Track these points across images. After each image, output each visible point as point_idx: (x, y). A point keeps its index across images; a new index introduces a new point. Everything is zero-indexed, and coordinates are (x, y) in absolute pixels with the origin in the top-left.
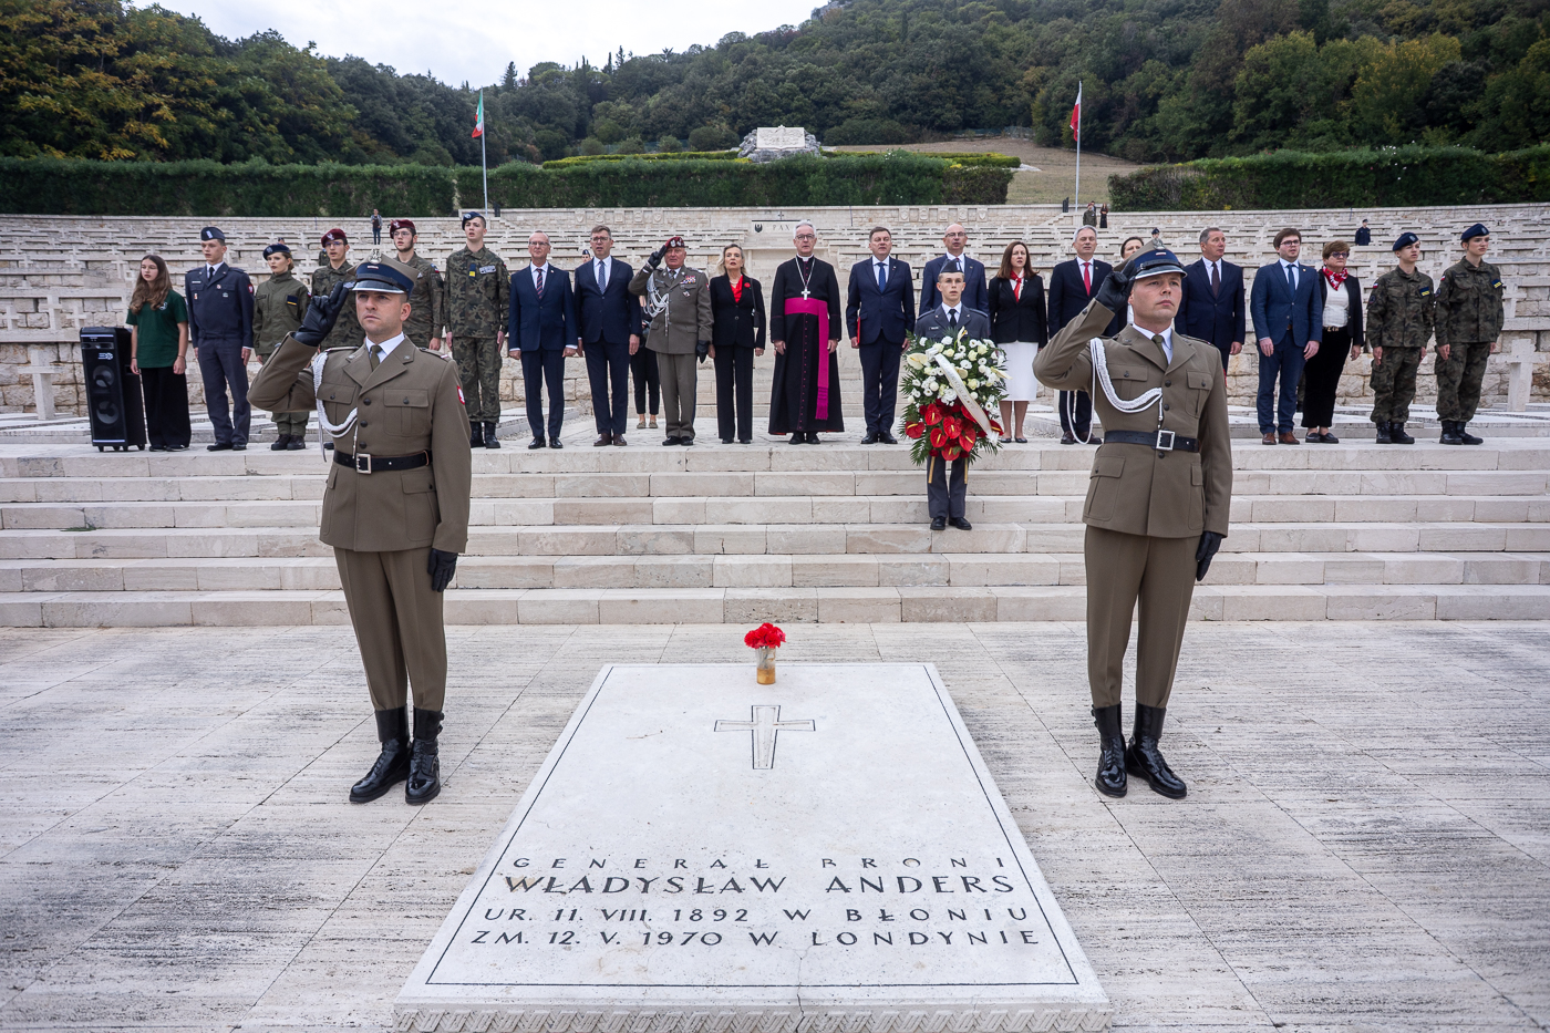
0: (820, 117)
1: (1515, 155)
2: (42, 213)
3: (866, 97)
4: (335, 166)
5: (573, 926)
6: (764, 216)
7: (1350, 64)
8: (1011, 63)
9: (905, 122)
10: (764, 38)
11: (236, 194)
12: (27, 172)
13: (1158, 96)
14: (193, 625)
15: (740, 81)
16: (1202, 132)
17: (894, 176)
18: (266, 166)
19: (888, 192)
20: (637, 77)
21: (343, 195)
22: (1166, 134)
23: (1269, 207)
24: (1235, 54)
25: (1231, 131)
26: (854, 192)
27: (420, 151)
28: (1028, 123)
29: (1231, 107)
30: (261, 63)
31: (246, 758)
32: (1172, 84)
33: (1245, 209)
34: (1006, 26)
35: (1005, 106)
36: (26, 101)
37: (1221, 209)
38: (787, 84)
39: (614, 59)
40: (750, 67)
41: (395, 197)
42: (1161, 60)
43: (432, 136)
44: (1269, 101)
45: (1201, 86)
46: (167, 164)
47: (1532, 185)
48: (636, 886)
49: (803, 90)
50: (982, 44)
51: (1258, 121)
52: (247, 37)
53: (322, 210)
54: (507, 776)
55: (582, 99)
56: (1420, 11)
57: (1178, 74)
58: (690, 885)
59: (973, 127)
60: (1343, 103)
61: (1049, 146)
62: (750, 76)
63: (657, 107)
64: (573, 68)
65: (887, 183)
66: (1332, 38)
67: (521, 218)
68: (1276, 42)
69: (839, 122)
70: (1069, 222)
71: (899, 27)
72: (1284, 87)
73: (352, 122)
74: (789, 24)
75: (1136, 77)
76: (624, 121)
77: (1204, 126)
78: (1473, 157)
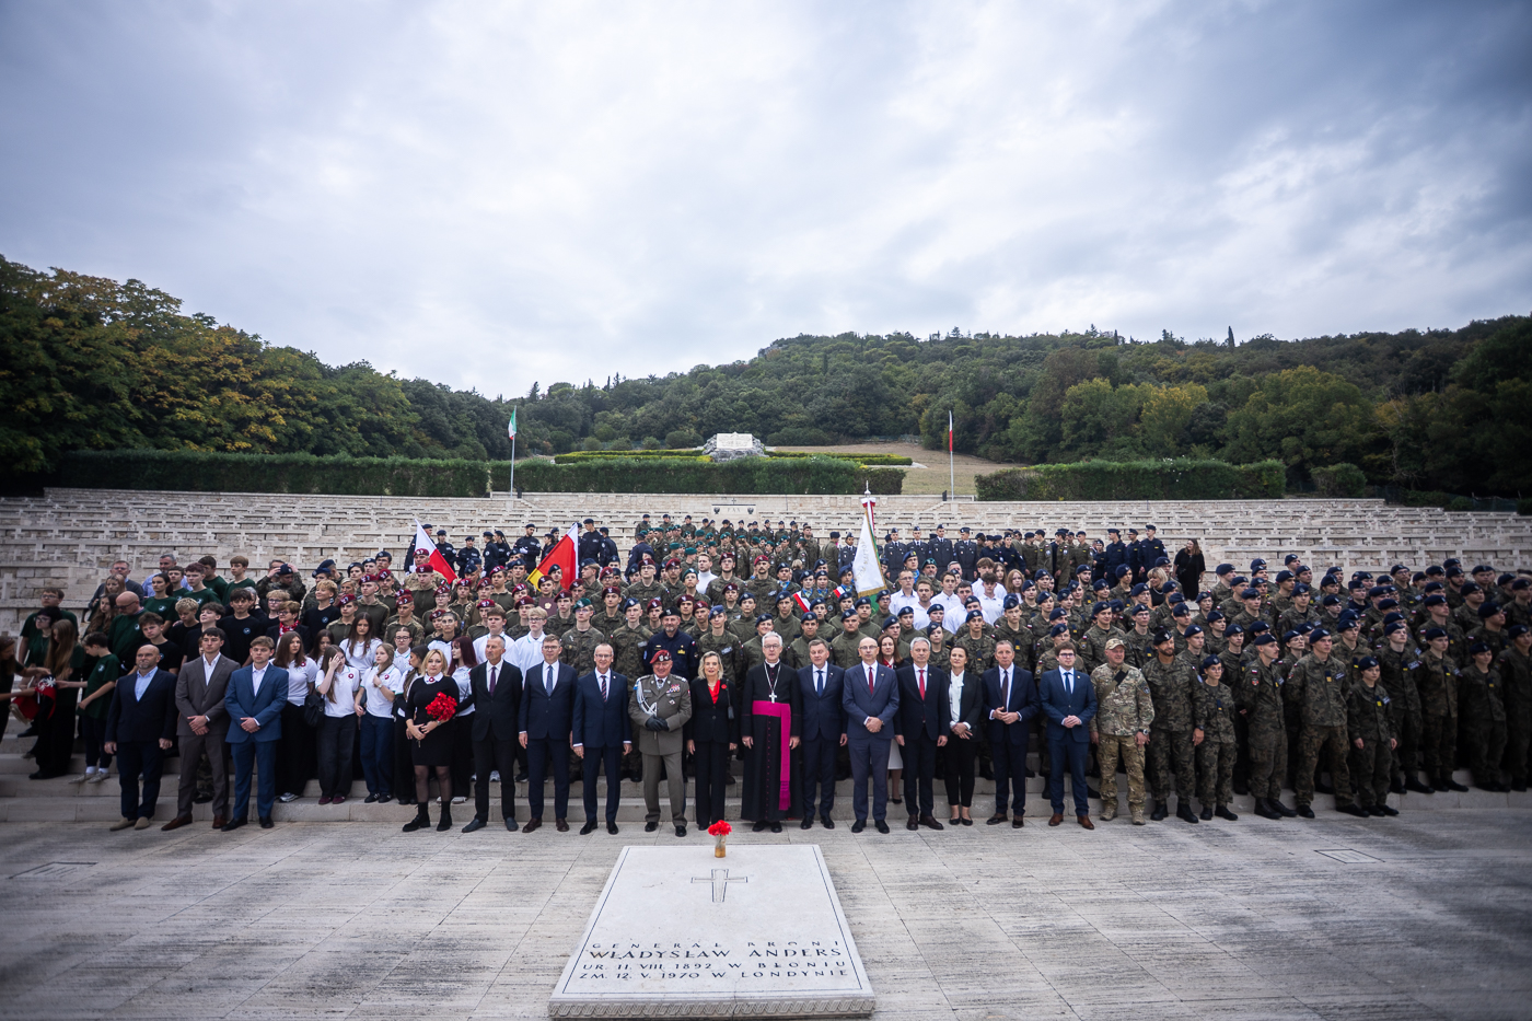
0: (764, 426)
1: (1252, 466)
2: (175, 490)
3: (800, 413)
4: (401, 459)
5: (627, 971)
6: (721, 501)
7: (1136, 401)
8: (903, 391)
9: (826, 430)
10: (723, 369)
11: (323, 477)
12: (171, 460)
13: (1008, 417)
14: (349, 821)
15: (706, 399)
16: (1041, 442)
17: (818, 473)
18: (349, 458)
19: (814, 485)
20: (627, 394)
21: (404, 480)
22: (1016, 443)
23: (1090, 499)
24: (1059, 391)
25: (1062, 443)
26: (789, 485)
27: (461, 445)
28: (917, 433)
29: (1060, 426)
30: (354, 383)
31: (421, 901)
32: (1017, 409)
33: (1073, 500)
34: (899, 365)
35: (900, 420)
36: (181, 414)
37: (1057, 500)
38: (740, 402)
39: (612, 381)
40: (713, 390)
41: (443, 482)
42: (1009, 393)
43: (473, 435)
44: (1085, 424)
45: (1038, 412)
46: (275, 456)
47: (1266, 487)
48: (657, 955)
49: (751, 406)
50: (881, 378)
51: (1080, 436)
52: (345, 365)
53: (387, 491)
54: (575, 910)
55: (586, 409)
56: (1179, 366)
57: (1021, 403)
58: (682, 954)
59: (877, 435)
60: (1136, 426)
61: (933, 449)
62: (712, 396)
63: (643, 416)
64: (581, 387)
65: (813, 478)
66: (1123, 383)
67: (537, 499)
68: (1085, 384)
69: (778, 429)
70: (948, 508)
71: (822, 363)
72: (1094, 414)
73: (414, 424)
74: (742, 360)
75: (993, 403)
76: (617, 425)
77: (1043, 438)
78: (1224, 467)
